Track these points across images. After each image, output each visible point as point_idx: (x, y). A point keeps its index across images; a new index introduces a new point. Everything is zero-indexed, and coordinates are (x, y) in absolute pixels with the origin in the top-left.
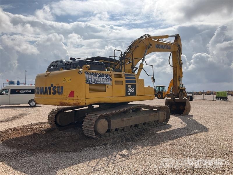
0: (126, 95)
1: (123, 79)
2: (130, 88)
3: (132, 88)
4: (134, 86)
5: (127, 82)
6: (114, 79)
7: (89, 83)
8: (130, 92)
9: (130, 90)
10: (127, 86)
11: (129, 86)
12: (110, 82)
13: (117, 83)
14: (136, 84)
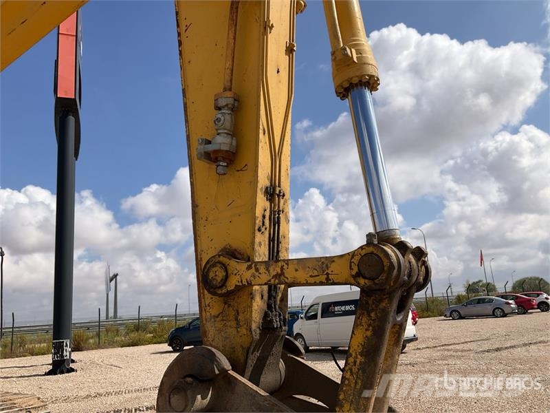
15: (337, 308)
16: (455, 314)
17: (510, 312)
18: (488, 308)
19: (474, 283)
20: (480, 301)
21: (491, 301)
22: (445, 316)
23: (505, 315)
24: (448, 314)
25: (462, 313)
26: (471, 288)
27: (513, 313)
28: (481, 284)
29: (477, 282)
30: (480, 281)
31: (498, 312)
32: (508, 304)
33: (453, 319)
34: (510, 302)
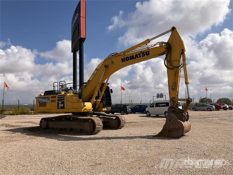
0: (58, 108)
1: (56, 99)
2: (60, 104)
3: (62, 104)
4: (63, 103)
5: (58, 100)
6: (51, 99)
7: (39, 103)
8: (60, 107)
9: (60, 105)
10: (58, 102)
11: (59, 103)
12: (49, 101)
13: (52, 101)
14: (65, 101)
15: (160, 105)
16: (194, 109)
17: (213, 109)
18: (206, 108)
19: (203, 99)
20: (203, 105)
21: (207, 106)
22: (191, 110)
23: (211, 110)
24: (192, 109)
25: (197, 109)
26: (202, 100)
27: (214, 110)
28: (206, 99)
29: (205, 98)
30: (206, 98)
31: (209, 109)
32: (213, 107)
33: (193, 111)
34: (213, 106)
